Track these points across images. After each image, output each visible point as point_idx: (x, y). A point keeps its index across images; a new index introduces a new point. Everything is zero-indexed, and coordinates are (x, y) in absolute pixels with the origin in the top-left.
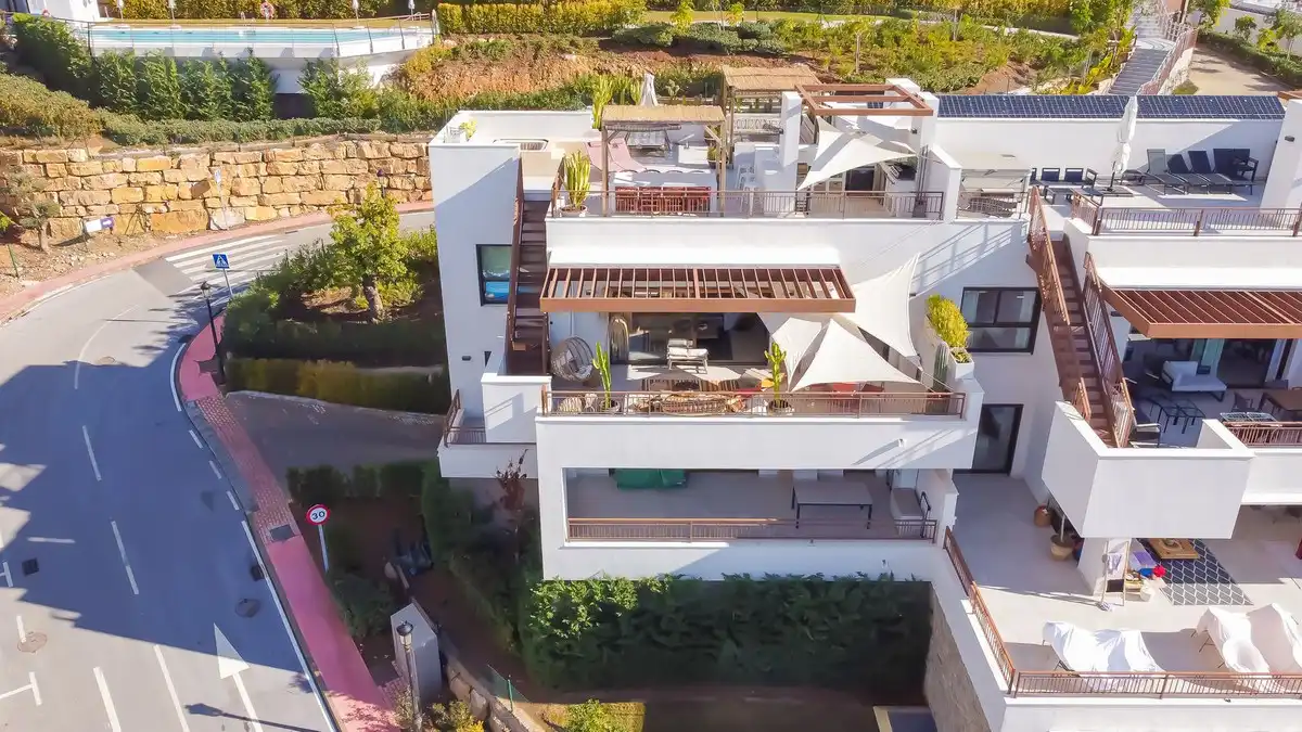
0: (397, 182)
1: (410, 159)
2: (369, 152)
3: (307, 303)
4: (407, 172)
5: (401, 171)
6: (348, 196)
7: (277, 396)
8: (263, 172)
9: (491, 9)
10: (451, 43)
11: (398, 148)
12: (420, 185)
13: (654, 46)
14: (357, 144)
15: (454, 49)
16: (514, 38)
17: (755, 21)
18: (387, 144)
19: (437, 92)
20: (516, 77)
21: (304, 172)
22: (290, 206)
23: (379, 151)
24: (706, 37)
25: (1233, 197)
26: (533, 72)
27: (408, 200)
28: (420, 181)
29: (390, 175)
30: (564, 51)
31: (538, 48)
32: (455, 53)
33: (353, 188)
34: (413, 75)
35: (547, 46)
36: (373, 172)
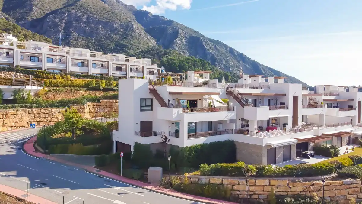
0: (42, 120)
1: (46, 114)
2: (35, 112)
4: (45, 117)
6: (28, 124)
8: (5, 117)
10: (48, 89)
11: (43, 111)
12: (49, 121)
13: (99, 90)
14: (32, 110)
16: (63, 88)
18: (40, 110)
19: (49, 99)
20: (68, 95)
21: (17, 117)
22: (11, 127)
23: (38, 112)
26: (72, 94)
28: (49, 119)
29: (41, 118)
30: (78, 90)
31: (71, 90)
32: (50, 91)
33: (30, 122)
34: (40, 95)
35: (73, 90)
36: (36, 117)
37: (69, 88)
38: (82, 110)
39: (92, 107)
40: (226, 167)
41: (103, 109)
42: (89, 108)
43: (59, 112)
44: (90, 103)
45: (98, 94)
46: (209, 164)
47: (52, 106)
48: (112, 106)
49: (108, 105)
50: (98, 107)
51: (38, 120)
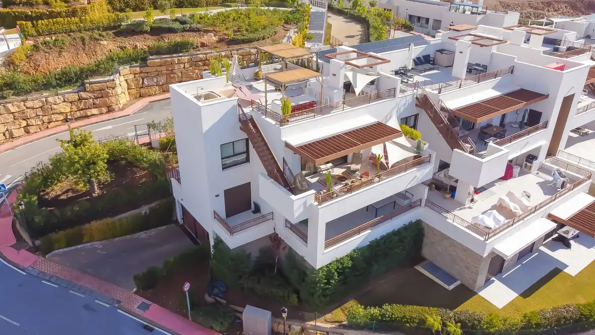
0: (33, 122)
2: (13, 109)
3: (47, 197)
4: (37, 115)
5: (34, 115)
6: (4, 135)
7: (73, 248)
9: (50, 22)
10: (31, 42)
11: (29, 104)
13: (142, 32)
14: (4, 106)
15: (34, 46)
16: (66, 35)
17: (181, 15)
18: (22, 103)
19: (37, 70)
20: (79, 56)
23: (19, 107)
24: (165, 26)
25: (435, 71)
26: (86, 52)
27: (41, 130)
28: (46, 119)
29: (28, 119)
30: (98, 40)
31: (83, 40)
32: (36, 47)
33: (7, 130)
34: (17, 63)
35: (87, 38)
36: (17, 119)
37: (78, 35)
38: (110, 92)
39: (132, 76)
40: (402, 318)
41: (155, 80)
42: (126, 80)
43: (64, 101)
44: (125, 69)
45: (142, 43)
46: (366, 305)
47: (47, 86)
48: (172, 70)
49: (164, 68)
50: (145, 75)
51: (24, 123)
